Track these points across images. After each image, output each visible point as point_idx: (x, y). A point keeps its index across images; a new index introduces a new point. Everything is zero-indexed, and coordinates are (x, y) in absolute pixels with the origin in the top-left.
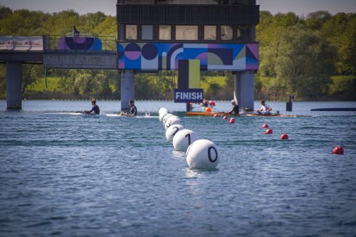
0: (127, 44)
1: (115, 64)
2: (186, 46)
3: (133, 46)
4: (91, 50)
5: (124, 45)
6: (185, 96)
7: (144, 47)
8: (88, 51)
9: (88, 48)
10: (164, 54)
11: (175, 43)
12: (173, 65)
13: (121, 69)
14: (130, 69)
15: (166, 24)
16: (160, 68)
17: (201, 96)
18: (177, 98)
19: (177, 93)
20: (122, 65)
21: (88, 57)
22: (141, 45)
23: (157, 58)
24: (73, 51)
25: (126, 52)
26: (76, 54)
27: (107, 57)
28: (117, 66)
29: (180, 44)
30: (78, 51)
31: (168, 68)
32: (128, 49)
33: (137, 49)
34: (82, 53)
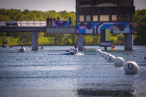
0: (80, 23)
1: (75, 32)
2: (104, 23)
3: (82, 24)
4: (65, 26)
5: (79, 24)
6: (104, 44)
7: (87, 24)
8: (64, 26)
9: (64, 25)
10: (95, 27)
11: (100, 22)
12: (99, 32)
13: (77, 33)
14: (81, 33)
15: (96, 15)
16: (94, 33)
17: (111, 44)
18: (101, 45)
19: (101, 43)
20: (78, 32)
21: (64, 29)
22: (86, 24)
23: (92, 28)
24: (58, 26)
25: (79, 27)
26: (59, 27)
27: (72, 28)
28: (76, 32)
29: (102, 23)
30: (61, 26)
31: (97, 33)
32: (80, 25)
33: (84, 25)
34: (62, 27)
